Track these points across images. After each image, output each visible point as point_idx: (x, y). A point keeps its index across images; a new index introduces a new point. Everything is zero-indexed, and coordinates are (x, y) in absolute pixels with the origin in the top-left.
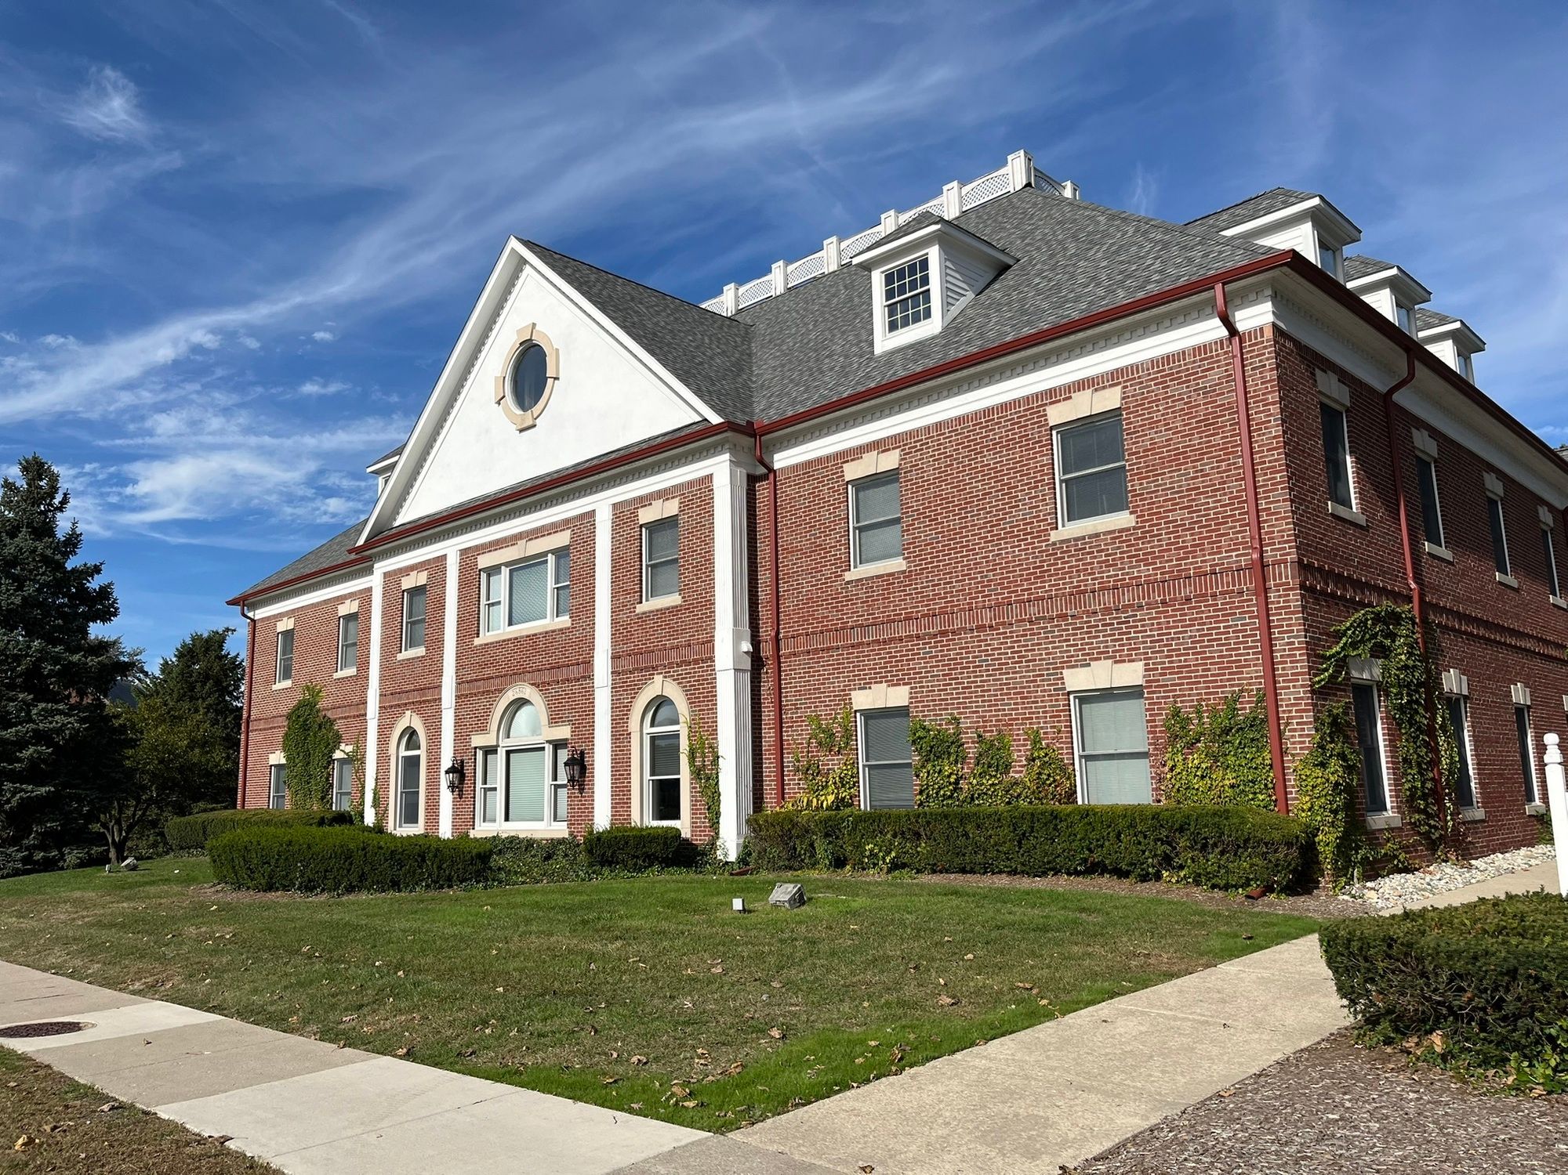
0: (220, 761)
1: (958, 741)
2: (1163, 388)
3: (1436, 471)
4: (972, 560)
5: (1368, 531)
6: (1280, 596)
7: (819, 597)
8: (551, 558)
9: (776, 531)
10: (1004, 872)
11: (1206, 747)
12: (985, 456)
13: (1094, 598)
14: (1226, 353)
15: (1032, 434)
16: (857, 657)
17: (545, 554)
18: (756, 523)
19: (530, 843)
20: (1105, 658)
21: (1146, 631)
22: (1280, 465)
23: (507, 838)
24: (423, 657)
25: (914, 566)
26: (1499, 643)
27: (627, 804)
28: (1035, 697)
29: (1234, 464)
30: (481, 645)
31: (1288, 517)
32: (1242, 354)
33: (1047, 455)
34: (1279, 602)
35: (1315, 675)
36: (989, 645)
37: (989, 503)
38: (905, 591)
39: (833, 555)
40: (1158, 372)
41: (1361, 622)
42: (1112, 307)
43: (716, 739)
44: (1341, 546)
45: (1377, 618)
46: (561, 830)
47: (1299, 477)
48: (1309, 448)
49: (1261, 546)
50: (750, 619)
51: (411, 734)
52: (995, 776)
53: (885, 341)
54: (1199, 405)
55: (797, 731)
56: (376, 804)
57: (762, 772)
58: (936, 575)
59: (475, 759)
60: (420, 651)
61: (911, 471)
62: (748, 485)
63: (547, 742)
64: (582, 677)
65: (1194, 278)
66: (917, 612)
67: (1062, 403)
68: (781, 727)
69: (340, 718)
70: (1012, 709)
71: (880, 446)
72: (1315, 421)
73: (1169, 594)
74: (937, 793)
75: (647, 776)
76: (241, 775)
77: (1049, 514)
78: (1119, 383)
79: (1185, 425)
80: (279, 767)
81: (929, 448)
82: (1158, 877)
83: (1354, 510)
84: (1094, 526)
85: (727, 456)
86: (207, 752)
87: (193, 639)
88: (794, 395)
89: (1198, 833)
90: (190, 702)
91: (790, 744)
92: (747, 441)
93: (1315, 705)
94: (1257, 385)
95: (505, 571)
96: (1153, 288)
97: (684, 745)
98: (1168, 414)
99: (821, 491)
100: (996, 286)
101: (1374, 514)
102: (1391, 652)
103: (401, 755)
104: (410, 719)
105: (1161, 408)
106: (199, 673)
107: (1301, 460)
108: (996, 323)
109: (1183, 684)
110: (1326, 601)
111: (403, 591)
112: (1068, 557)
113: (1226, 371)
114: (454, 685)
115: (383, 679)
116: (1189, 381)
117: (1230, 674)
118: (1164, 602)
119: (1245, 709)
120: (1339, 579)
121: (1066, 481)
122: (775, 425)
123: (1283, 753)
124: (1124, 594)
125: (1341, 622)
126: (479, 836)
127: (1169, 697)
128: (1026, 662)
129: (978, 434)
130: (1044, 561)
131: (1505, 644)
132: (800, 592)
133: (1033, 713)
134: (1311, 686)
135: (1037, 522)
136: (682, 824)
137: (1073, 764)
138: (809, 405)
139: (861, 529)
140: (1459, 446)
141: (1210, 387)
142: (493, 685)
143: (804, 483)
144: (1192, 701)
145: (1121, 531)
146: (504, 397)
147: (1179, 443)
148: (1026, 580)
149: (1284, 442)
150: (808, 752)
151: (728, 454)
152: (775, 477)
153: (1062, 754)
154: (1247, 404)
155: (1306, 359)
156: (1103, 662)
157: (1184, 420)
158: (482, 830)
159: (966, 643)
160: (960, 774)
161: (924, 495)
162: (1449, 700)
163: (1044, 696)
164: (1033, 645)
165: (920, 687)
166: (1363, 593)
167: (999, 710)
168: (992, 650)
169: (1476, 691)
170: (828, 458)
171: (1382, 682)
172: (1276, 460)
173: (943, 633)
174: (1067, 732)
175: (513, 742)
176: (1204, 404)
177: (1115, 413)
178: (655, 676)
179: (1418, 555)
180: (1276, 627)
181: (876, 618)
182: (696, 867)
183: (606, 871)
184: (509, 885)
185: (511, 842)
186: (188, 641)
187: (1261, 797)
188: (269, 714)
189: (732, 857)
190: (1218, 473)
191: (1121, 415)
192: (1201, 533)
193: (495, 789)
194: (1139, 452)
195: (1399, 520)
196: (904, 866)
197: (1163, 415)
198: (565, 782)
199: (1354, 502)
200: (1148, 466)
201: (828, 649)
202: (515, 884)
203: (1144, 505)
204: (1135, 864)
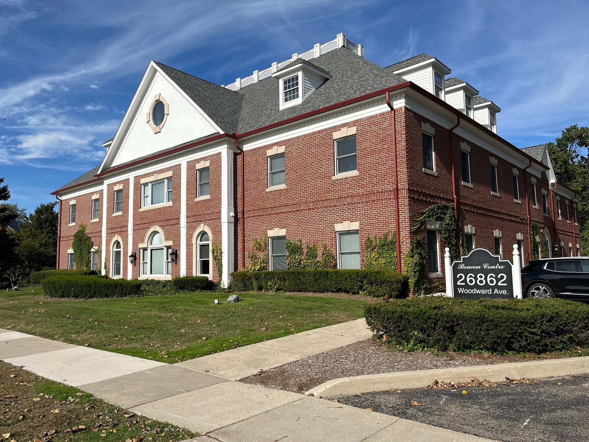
0: (51, 252)
1: (301, 247)
2: (370, 127)
3: (469, 157)
4: (307, 186)
5: (438, 178)
6: (402, 200)
7: (258, 197)
8: (166, 181)
9: (244, 173)
10: (311, 291)
11: (377, 251)
12: (312, 149)
13: (345, 200)
14: (390, 116)
15: (328, 142)
16: (270, 218)
17: (164, 179)
18: (237, 170)
19: (159, 282)
20: (348, 220)
21: (360, 211)
22: (405, 156)
23: (150, 280)
24: (121, 215)
25: (289, 187)
26: (490, 216)
27: (192, 268)
28: (326, 233)
29: (391, 155)
30: (142, 212)
31: (406, 174)
32: (395, 117)
33: (332, 149)
34: (402, 202)
35: (412, 227)
36: (312, 215)
37: (313, 166)
38: (286, 196)
39: (262, 183)
40: (368, 122)
41: (432, 209)
42: (355, 98)
43: (221, 246)
44: (427, 183)
45: (439, 208)
46: (169, 277)
47: (412, 160)
48: (416, 150)
49: (397, 183)
50: (234, 204)
51: (118, 244)
52: (312, 259)
53: (283, 106)
54: (381, 134)
55: (249, 244)
56: (106, 267)
57: (238, 258)
58: (296, 191)
59: (140, 252)
60: (120, 213)
61: (289, 153)
62: (234, 156)
63: (165, 246)
64: (176, 224)
65: (380, 89)
66: (289, 203)
67: (338, 131)
68: (244, 242)
69: (93, 237)
70: (318, 237)
71: (278, 144)
72: (420, 140)
73: (368, 199)
74: (293, 265)
75: (198, 259)
76: (58, 257)
77: (332, 170)
78: (356, 125)
79: (376, 141)
80: (71, 254)
81: (295, 145)
82: (358, 293)
83: (434, 171)
84: (346, 175)
85: (226, 146)
86: (47, 248)
87: (41, 206)
88: (251, 124)
89: (370, 279)
90: (41, 230)
91: (247, 248)
92: (233, 140)
93: (411, 237)
94: (399, 128)
95: (150, 185)
96: (367, 92)
97: (211, 248)
98: (371, 136)
99: (259, 159)
100: (323, 87)
101: (442, 172)
102: (444, 219)
103: (114, 250)
104: (117, 238)
105: (369, 134)
106: (44, 219)
107: (412, 154)
108: (319, 101)
109: (371, 229)
110: (419, 202)
111: (114, 191)
112: (338, 185)
113: (390, 122)
114: (132, 225)
115: (107, 223)
116: (378, 125)
117: (386, 226)
118: (366, 202)
119: (389, 238)
120: (425, 195)
121: (339, 159)
122: (243, 135)
123: (400, 253)
124: (354, 199)
125: (425, 209)
126: (141, 279)
127: (367, 234)
128: (323, 221)
129: (310, 141)
130: (330, 187)
131: (492, 216)
132: (251, 195)
133: (325, 238)
134: (410, 231)
135: (328, 173)
136: (210, 275)
137: (337, 256)
138: (255, 128)
139: (272, 174)
140: (480, 148)
141: (384, 128)
142: (146, 226)
143: (253, 156)
144: (374, 235)
145: (354, 177)
146: (149, 121)
147: (374, 147)
148: (324, 193)
149: (406, 148)
150: (253, 251)
151: (226, 145)
152: (244, 154)
153: (333, 252)
154: (395, 134)
155: (418, 119)
156: (347, 221)
157: (376, 139)
158: (142, 277)
159: (304, 214)
160: (301, 259)
161: (293, 162)
162: (467, 235)
163: (328, 233)
164: (325, 215)
165: (290, 229)
166: (434, 199)
167: (314, 237)
168: (313, 217)
169: (479, 232)
170: (261, 148)
171: (439, 229)
172: (403, 154)
173: (297, 211)
174: (335, 245)
175: (153, 246)
176: (382, 134)
177: (354, 135)
178: (201, 224)
179: (458, 186)
180: (400, 211)
181: (276, 205)
182: (213, 290)
183: (181, 291)
184: (147, 296)
185: (152, 281)
186: (40, 207)
187: (393, 267)
188: (67, 235)
189: (226, 287)
190: (385, 158)
191: (356, 136)
192: (379, 178)
193: (147, 263)
194: (361, 150)
195: (452, 174)
196: (281, 289)
197: (369, 137)
198: (170, 261)
199: (434, 168)
200: (364, 155)
201: (260, 215)
202: (149, 295)
203: (362, 168)
204: (351, 289)
